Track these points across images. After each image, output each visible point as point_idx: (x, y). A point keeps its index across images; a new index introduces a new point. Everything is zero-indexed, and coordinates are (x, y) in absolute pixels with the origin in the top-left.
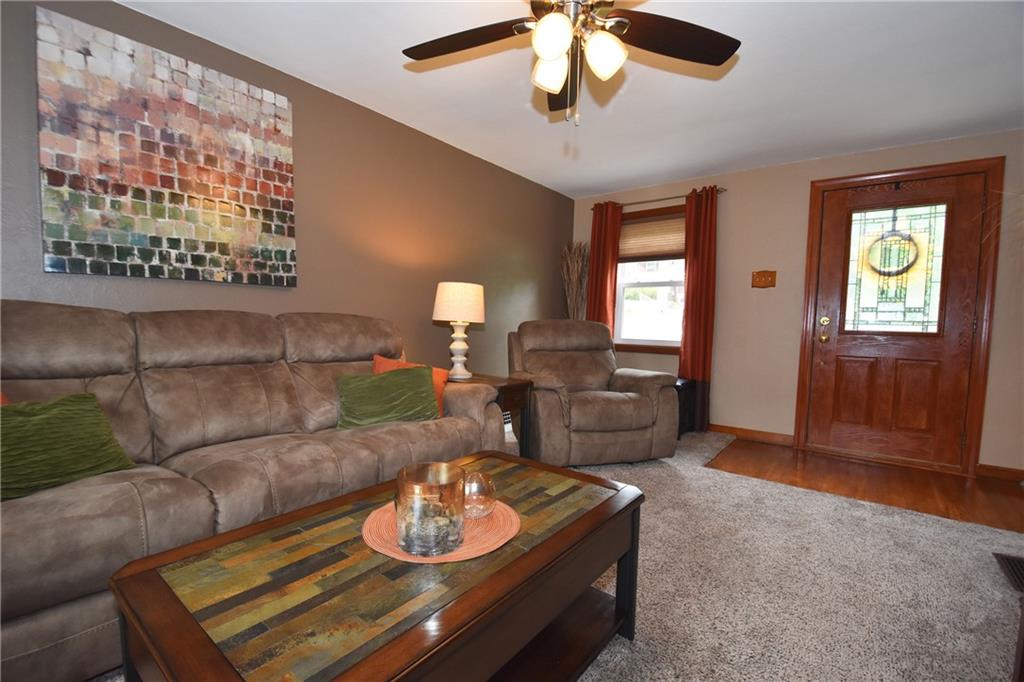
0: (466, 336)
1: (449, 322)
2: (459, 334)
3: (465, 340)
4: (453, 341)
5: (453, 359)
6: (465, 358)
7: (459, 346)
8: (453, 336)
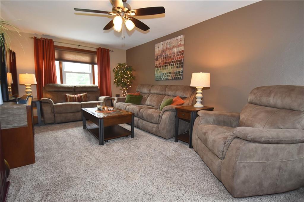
0: (202, 92)
1: (196, 87)
2: (199, 91)
3: (202, 94)
4: (197, 94)
5: (196, 100)
6: (201, 100)
7: (199, 95)
8: (197, 92)
